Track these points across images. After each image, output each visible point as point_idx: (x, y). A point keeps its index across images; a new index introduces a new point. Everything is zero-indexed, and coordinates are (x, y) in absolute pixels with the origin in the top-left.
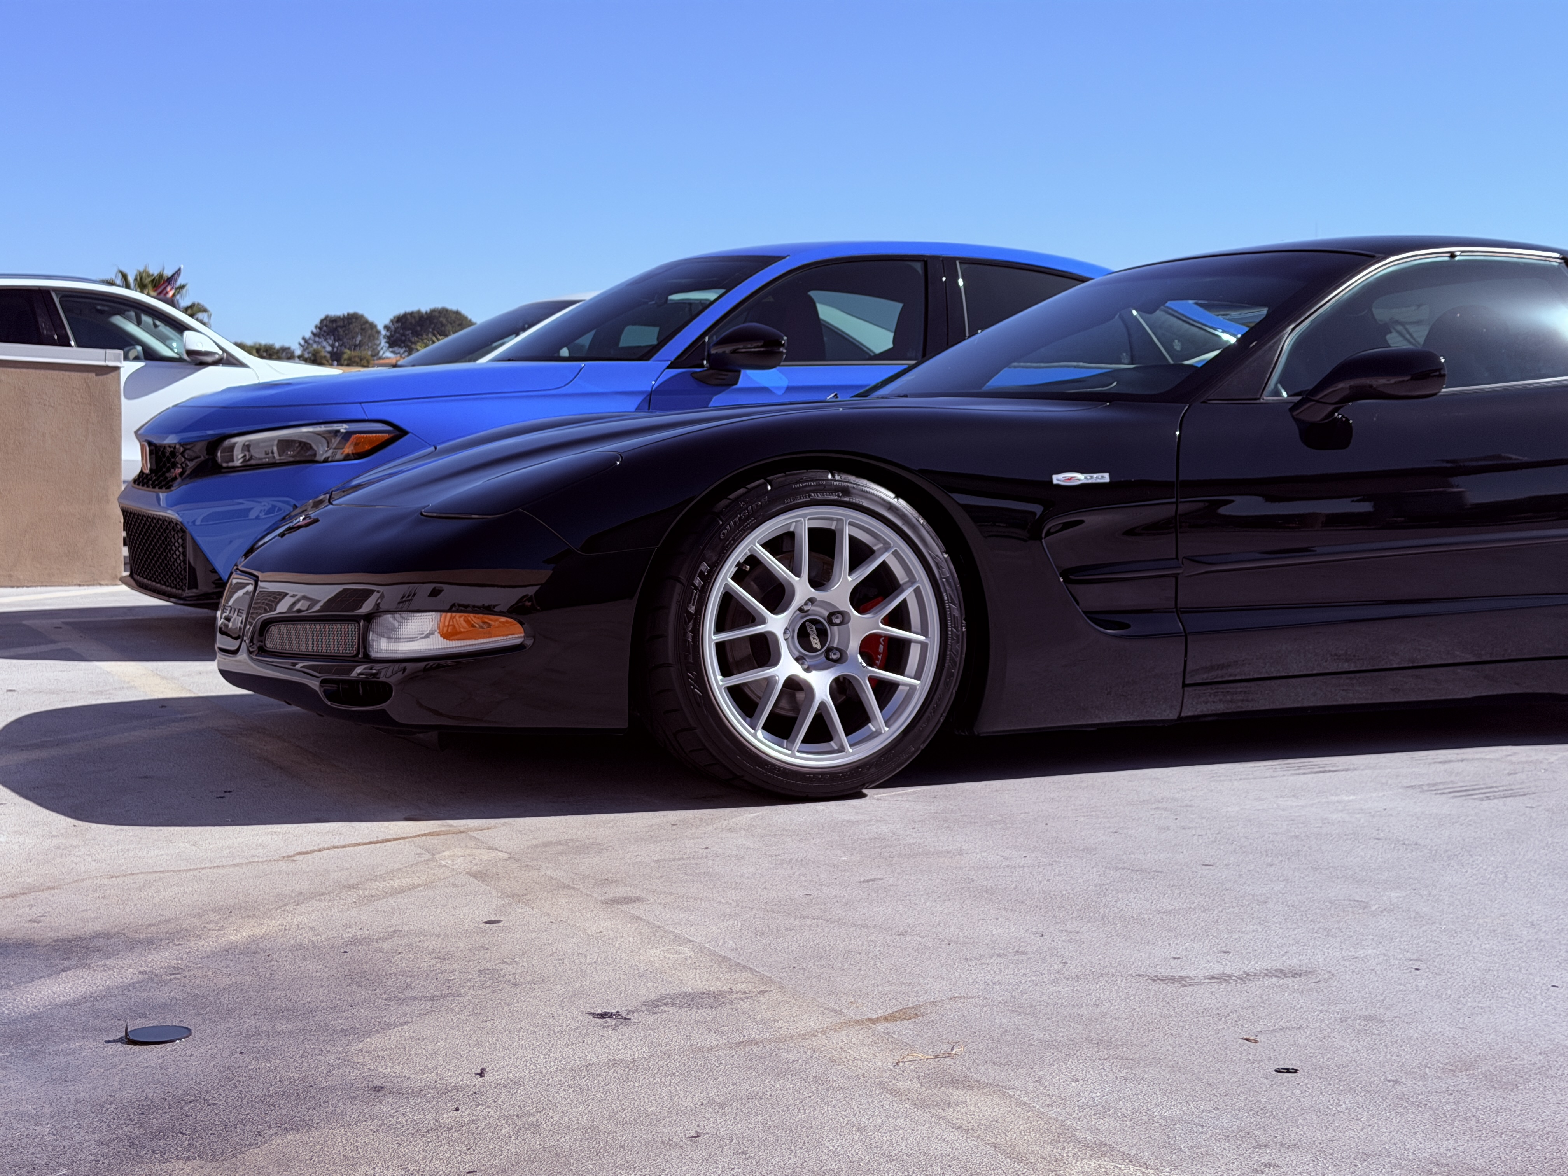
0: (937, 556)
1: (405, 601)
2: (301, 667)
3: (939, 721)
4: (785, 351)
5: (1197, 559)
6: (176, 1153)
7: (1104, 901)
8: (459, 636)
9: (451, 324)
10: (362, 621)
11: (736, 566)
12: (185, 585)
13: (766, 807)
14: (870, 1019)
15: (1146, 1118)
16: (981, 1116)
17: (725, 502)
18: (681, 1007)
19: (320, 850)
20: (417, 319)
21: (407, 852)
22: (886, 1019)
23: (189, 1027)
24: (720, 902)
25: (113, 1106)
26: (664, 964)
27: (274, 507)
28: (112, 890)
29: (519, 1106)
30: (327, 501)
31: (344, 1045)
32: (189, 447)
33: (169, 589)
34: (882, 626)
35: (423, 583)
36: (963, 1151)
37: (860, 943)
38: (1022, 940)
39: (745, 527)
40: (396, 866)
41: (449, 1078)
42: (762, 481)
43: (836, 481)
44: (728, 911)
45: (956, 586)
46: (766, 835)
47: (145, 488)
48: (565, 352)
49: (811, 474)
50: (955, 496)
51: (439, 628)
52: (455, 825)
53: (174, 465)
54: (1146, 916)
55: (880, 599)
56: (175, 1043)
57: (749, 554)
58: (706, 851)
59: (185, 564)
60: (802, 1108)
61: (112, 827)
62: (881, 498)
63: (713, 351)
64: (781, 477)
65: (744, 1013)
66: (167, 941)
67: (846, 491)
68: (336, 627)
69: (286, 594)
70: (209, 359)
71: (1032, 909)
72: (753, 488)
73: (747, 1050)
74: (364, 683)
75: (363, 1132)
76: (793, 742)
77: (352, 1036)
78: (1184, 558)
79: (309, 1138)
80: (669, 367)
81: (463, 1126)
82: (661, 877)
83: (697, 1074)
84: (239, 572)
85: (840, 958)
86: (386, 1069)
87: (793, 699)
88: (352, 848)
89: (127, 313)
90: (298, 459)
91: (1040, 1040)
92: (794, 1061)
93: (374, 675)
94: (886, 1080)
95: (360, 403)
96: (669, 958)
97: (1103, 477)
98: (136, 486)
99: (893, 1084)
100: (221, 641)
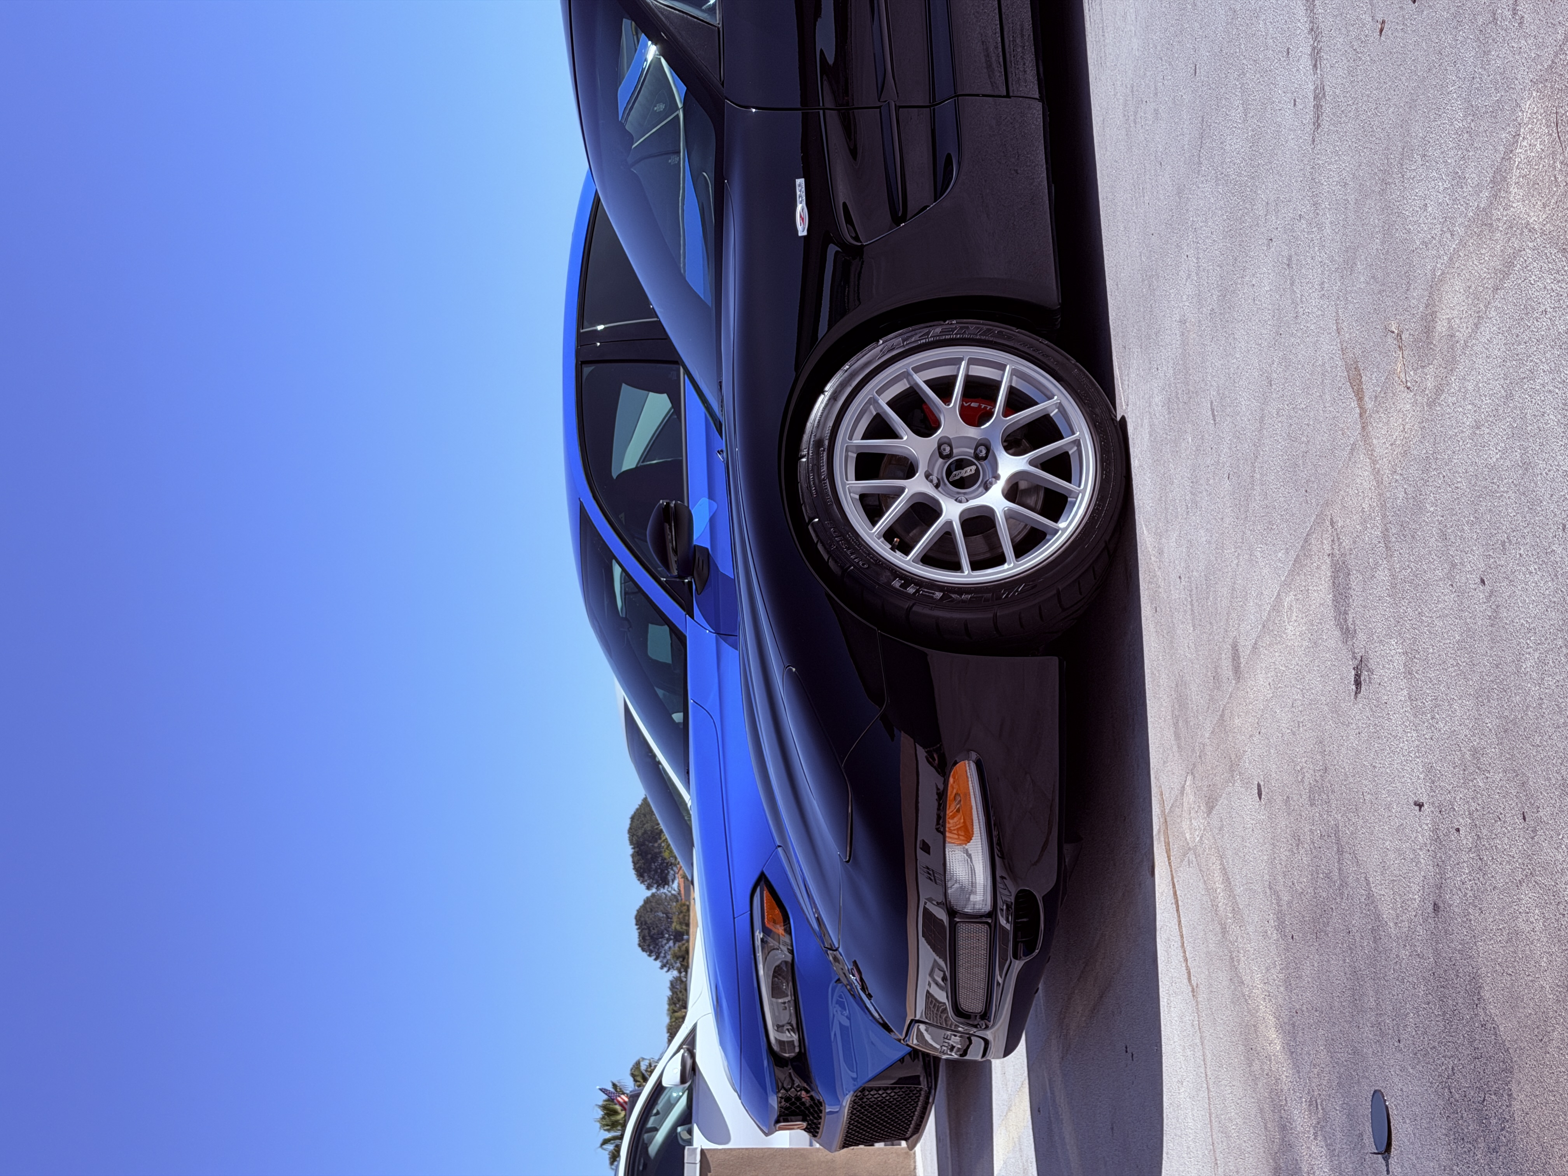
0: (881, 351)
1: (934, 877)
2: (1001, 977)
3: (1046, 345)
4: (674, 502)
5: (879, 86)
6: (1504, 1108)
7: (1234, 176)
8: (968, 824)
9: (644, 824)
10: (956, 919)
11: (895, 552)
12: (916, 1088)
13: (1137, 518)
14: (1361, 415)
15: (1465, 135)
16: (1464, 304)
17: (831, 564)
18: (1348, 605)
19: (1186, 960)
20: (640, 857)
21: (1187, 875)
22: (1360, 399)
23: (1372, 1092)
24: (1237, 565)
25: (1455, 1167)
26: (1303, 621)
27: (838, 1002)
28: (1230, 1164)
29: (1454, 768)
30: (835, 952)
31: (1390, 940)
32: (780, 1085)
33: (920, 1103)
34: (951, 405)
35: (916, 860)
36: (1502, 322)
37: (1280, 424)
38: (1276, 260)
39: (856, 544)
40: (1202, 886)
41: (1425, 838)
42: (810, 527)
43: (808, 453)
44: (1246, 557)
45: (912, 331)
46: (1166, 517)
47: (821, 1126)
48: (678, 717)
49: (802, 479)
50: (820, 335)
51: (960, 844)
52: (1158, 827)
53: (799, 1098)
54: (1250, 134)
55: (925, 407)
56: (1389, 1106)
57: (882, 539)
58: (1183, 579)
59: (895, 1088)
60: (1456, 485)
61: (1164, 1162)
62: (824, 409)
63: (676, 573)
64: (805, 507)
65: (1354, 542)
66: (1283, 1111)
67: (819, 443)
68: (962, 943)
69: (928, 992)
70: (689, 1062)
71: (1243, 250)
72: (817, 536)
73: (1394, 539)
74: (1016, 917)
75: (1482, 924)
76: (1070, 491)
77: (1381, 933)
78: (879, 101)
79: (1489, 977)
80: (692, 617)
81: (1476, 825)
82: (1211, 623)
83: (1420, 590)
84: (907, 1038)
85: (1296, 444)
86: (1415, 899)
87: (1028, 492)
88: (1184, 929)
89: (646, 1141)
90: (790, 978)
91: (1383, 243)
92: (1405, 493)
93: (1008, 907)
94: (1426, 400)
95: (734, 918)
96: (1297, 616)
97: (800, 185)
98: (819, 1135)
99: (1430, 392)
100: (975, 1054)
